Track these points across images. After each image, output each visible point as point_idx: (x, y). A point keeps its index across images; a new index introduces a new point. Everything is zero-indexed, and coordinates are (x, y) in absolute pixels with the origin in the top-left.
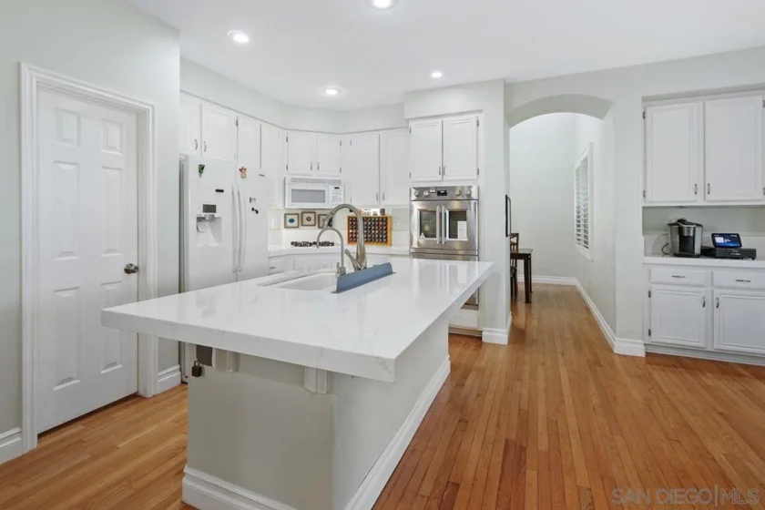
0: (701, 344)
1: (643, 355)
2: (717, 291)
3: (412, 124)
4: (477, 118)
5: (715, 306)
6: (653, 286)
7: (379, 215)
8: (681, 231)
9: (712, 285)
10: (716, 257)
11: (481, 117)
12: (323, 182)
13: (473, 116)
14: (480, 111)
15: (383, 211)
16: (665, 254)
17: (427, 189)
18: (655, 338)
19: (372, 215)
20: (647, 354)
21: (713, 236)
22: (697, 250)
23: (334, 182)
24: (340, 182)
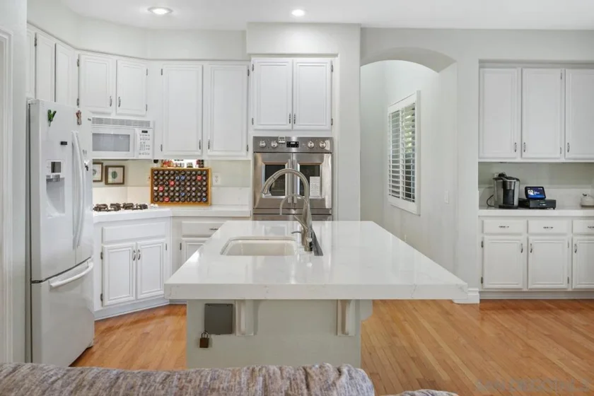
0: (520, 286)
1: (478, 302)
2: (531, 238)
3: (255, 60)
4: (332, 62)
5: (530, 250)
6: (485, 237)
7: (195, 166)
8: (504, 185)
9: (528, 232)
10: (530, 208)
11: (337, 61)
12: (128, 123)
13: (328, 60)
14: (335, 55)
15: (201, 162)
16: (489, 206)
17: (276, 139)
18: (487, 285)
19: (185, 167)
20: (481, 300)
21: (526, 189)
22: (516, 203)
23: (141, 124)
24: (148, 124)
